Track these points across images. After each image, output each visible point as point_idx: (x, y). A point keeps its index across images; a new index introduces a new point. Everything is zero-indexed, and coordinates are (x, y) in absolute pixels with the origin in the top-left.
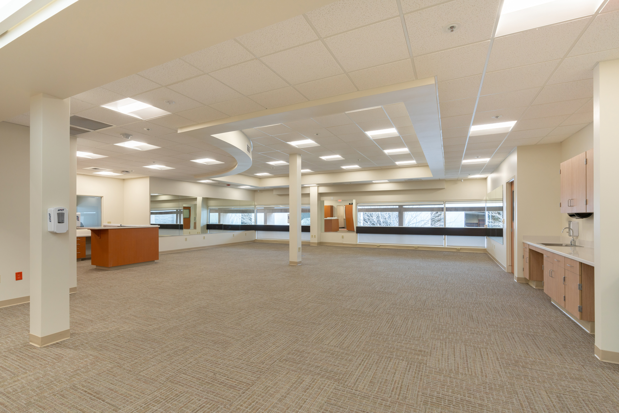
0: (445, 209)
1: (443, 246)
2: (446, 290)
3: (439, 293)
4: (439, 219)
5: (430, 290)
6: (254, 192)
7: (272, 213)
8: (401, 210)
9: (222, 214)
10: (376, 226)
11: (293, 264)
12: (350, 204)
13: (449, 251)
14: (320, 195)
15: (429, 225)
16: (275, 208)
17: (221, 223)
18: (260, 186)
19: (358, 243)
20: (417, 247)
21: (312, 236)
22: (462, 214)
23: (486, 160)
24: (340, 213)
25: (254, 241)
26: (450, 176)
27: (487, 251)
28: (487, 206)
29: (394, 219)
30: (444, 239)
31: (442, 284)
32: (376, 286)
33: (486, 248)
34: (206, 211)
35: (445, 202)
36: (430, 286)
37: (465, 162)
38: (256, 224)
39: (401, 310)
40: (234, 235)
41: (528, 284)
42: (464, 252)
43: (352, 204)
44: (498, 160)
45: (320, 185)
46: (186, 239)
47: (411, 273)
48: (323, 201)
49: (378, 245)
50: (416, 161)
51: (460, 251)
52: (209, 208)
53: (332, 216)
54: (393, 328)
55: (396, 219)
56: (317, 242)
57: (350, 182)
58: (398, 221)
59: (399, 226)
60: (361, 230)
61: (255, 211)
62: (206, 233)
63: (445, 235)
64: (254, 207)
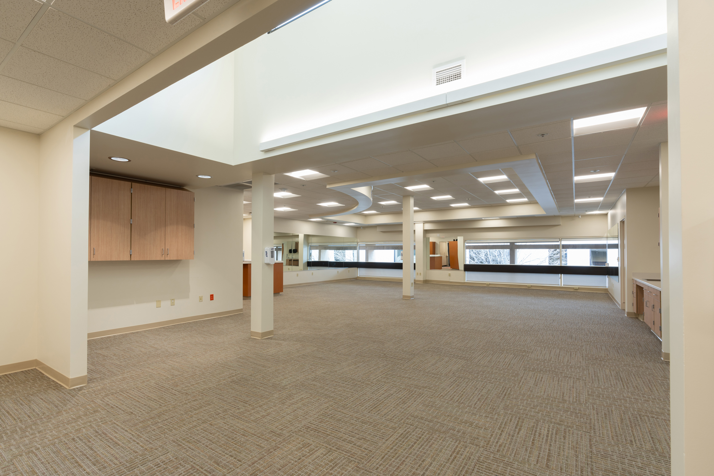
0: (561, 247)
1: (559, 285)
2: (554, 320)
3: (547, 322)
4: (558, 257)
5: (539, 319)
6: (357, 229)
7: (374, 250)
8: (513, 248)
9: (322, 251)
10: (485, 264)
11: (406, 298)
12: (454, 240)
13: (565, 290)
14: (426, 232)
15: (546, 264)
16: (376, 245)
17: (322, 260)
18: (366, 224)
19: (466, 281)
20: (530, 286)
21: (418, 273)
22: (588, 251)
23: (601, 199)
24: (443, 249)
25: (357, 278)
26: (564, 213)
27: (608, 291)
28: (608, 243)
29: (505, 257)
30: (560, 278)
31: (551, 316)
32: (488, 316)
33: (607, 288)
34: (307, 248)
35: (561, 239)
36: (539, 317)
37: (577, 201)
38: (358, 262)
39: (511, 331)
40: (338, 271)
41: (637, 318)
42: (582, 292)
43: (457, 240)
44: (612, 199)
45: (425, 222)
46: (297, 275)
47: (522, 307)
48: (429, 238)
49: (487, 283)
50: (528, 198)
51: (578, 291)
52: (310, 244)
53: (434, 254)
54: (504, 340)
55: (508, 257)
56: (422, 280)
57: (458, 220)
58: (509, 259)
59: (510, 263)
60: (469, 268)
61: (358, 248)
62: (307, 269)
63: (561, 274)
64: (356, 244)
